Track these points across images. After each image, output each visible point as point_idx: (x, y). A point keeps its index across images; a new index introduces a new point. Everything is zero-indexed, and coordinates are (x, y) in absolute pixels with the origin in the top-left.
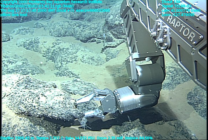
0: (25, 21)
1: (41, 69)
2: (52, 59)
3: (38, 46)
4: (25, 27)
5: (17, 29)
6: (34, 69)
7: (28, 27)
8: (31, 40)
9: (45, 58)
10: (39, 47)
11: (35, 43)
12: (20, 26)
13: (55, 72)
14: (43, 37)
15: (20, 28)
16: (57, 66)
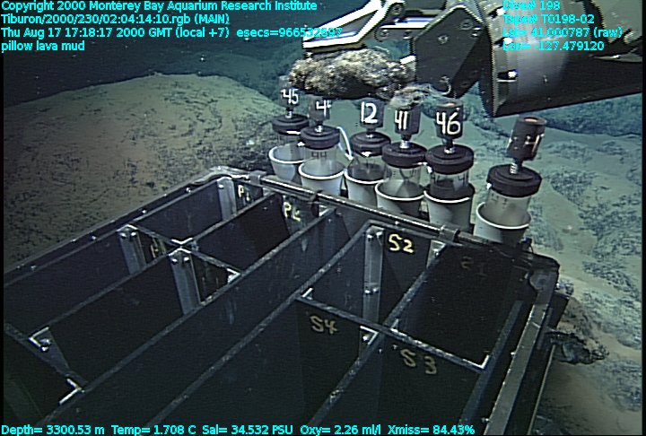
3: (582, 190)
10: (585, 193)
13: (587, 261)
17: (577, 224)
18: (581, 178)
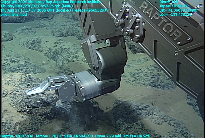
0: (28, 21)
1: (43, 68)
2: (54, 58)
3: (40, 45)
4: (28, 27)
5: (20, 29)
6: (36, 68)
7: (31, 27)
8: (33, 40)
9: (47, 57)
10: (42, 46)
11: (37, 43)
12: (23, 26)
13: (57, 72)
14: (46, 37)
15: (23, 28)
16: (58, 66)
17: (46, 59)
18: (36, 40)
